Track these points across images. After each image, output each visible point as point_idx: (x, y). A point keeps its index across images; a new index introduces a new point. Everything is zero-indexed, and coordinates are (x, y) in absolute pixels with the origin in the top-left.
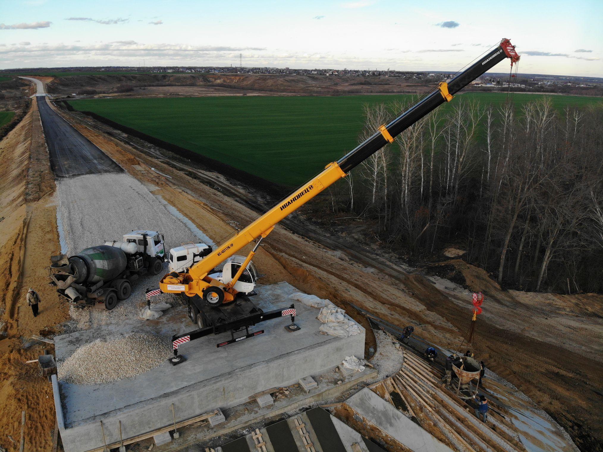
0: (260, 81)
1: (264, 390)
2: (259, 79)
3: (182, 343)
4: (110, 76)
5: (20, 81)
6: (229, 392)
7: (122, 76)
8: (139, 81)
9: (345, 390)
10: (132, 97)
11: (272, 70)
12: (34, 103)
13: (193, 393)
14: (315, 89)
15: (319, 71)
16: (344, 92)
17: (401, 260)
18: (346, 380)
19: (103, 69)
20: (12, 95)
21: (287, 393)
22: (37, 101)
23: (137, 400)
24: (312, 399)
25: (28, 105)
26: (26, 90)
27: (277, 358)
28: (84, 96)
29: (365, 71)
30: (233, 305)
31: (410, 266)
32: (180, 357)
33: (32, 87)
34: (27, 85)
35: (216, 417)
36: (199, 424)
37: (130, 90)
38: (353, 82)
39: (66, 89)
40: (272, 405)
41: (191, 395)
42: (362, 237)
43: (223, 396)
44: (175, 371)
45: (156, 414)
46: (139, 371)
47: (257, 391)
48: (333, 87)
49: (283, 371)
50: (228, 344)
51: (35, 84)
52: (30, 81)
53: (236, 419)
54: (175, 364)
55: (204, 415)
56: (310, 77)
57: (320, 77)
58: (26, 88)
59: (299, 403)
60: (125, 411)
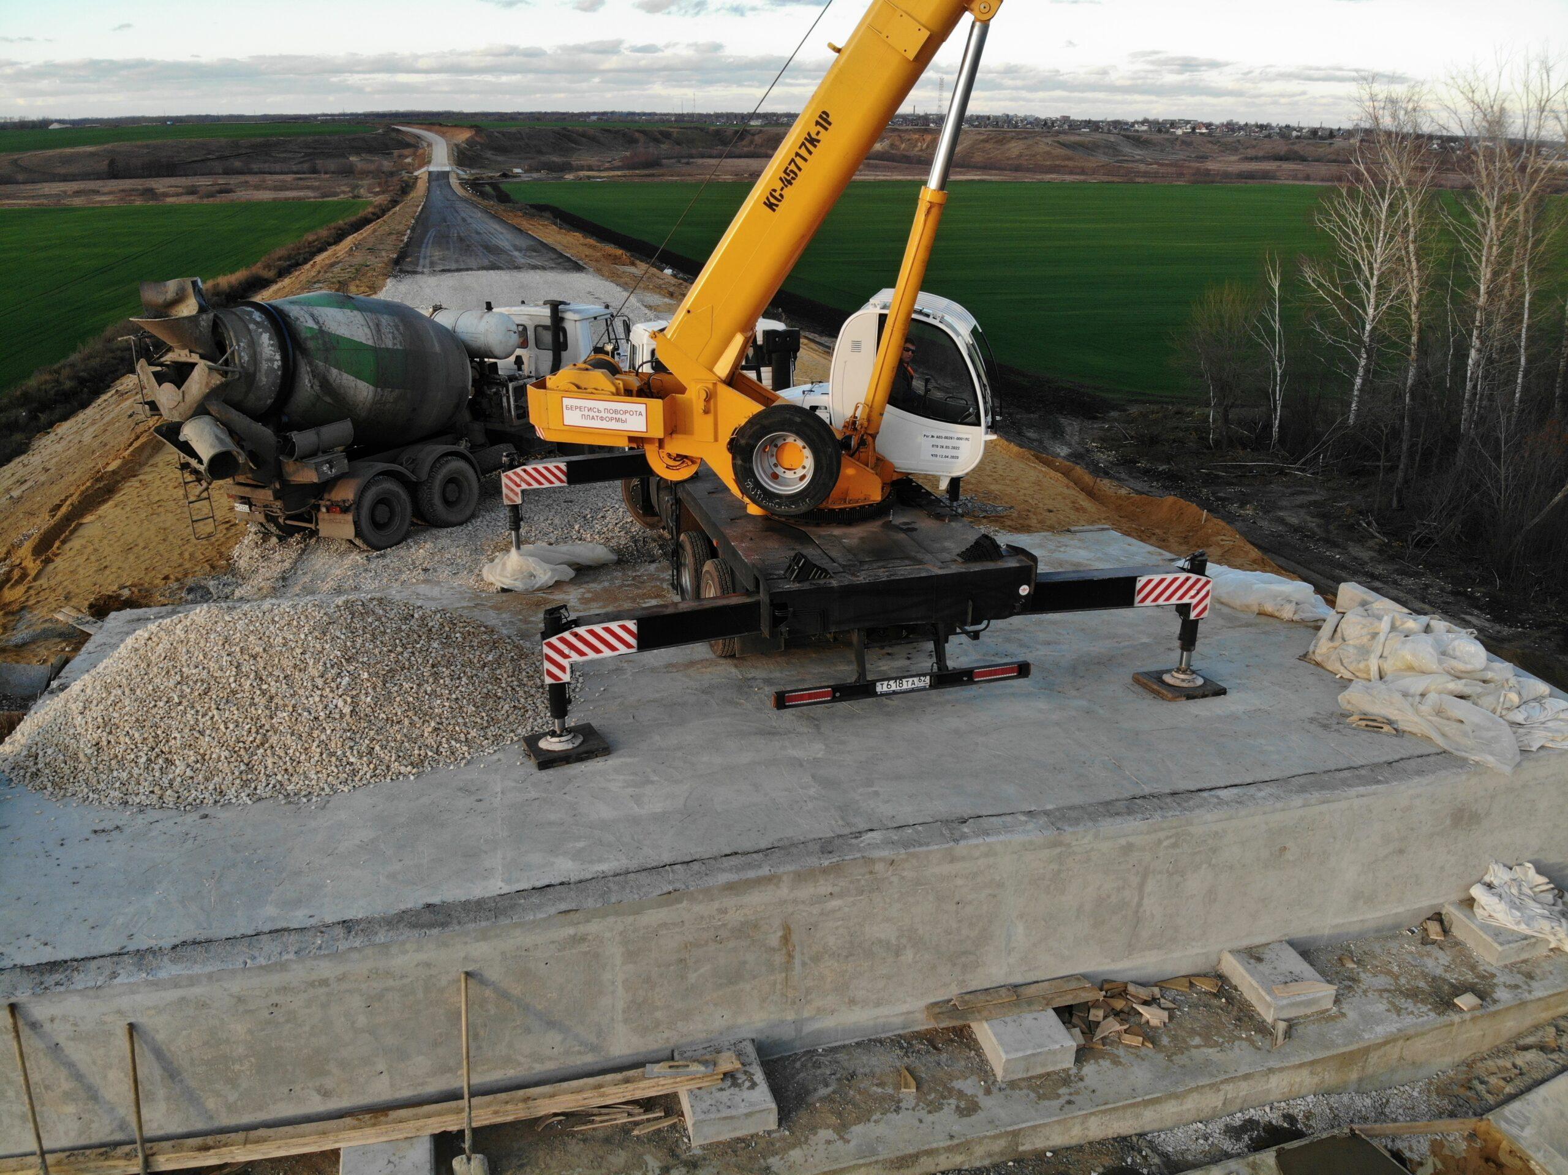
0: (988, 146)
1: (1018, 979)
2: (986, 141)
3: (592, 655)
4: (608, 131)
5: (394, 135)
6: (817, 959)
7: (638, 131)
8: (678, 144)
9: (1485, 1047)
10: (656, 179)
11: (1025, 119)
12: (421, 186)
13: (594, 927)
14: (1142, 167)
15: (1155, 123)
16: (1226, 175)
17: (1463, 598)
18: (1502, 995)
19: (594, 118)
20: (372, 167)
21: (1152, 1016)
22: (429, 181)
23: (269, 914)
24: (1305, 1080)
25: (406, 188)
26: (407, 157)
27: (1109, 809)
28: (543, 174)
29: (1288, 127)
30: (873, 527)
31: (1497, 619)
32: (586, 732)
33: (420, 151)
34: (408, 145)
35: (724, 1096)
36: (622, 1119)
37: (653, 163)
38: (1251, 152)
39: (500, 158)
40: (1065, 1079)
41: (583, 939)
42: (1313, 523)
43: (780, 977)
44: (533, 794)
45: (362, 1020)
46: (355, 772)
47: (977, 982)
48: (1193, 164)
49: (1141, 886)
50: (834, 699)
51: (430, 145)
52: (418, 137)
53: (842, 1129)
54: (548, 761)
55: (657, 1068)
56: (1128, 137)
57: (1157, 137)
58: (406, 152)
59: (1229, 1090)
60: (168, 970)
